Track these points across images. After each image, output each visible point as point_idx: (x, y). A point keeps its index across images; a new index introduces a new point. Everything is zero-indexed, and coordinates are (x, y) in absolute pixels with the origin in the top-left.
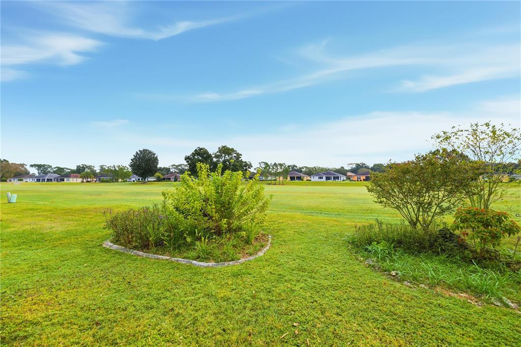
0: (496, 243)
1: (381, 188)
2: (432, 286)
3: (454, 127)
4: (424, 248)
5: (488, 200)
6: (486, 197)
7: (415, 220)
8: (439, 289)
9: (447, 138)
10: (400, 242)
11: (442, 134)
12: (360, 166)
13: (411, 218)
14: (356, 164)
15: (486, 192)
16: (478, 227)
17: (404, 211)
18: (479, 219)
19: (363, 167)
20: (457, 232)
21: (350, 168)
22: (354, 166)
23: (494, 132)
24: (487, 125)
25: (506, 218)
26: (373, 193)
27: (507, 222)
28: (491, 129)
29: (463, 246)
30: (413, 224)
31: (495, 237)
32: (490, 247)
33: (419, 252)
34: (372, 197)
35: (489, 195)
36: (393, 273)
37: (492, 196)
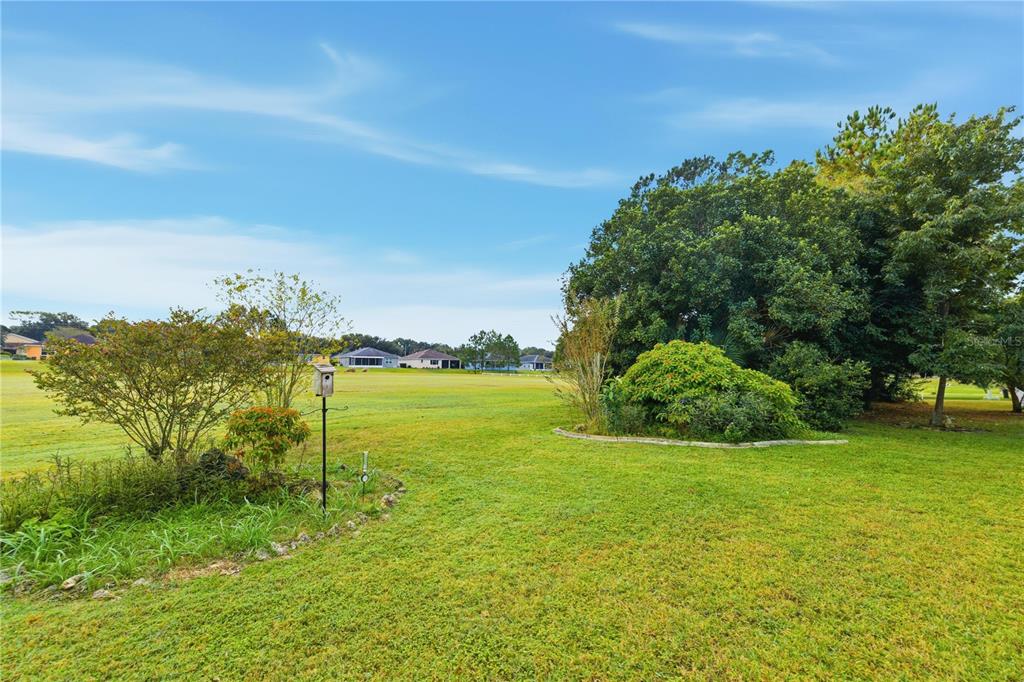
0: (280, 460)
1: (79, 377)
2: (158, 576)
3: (250, 271)
4: (170, 496)
5: (290, 391)
6: (287, 388)
7: (159, 442)
8: (173, 575)
9: (242, 287)
10: (111, 499)
11: (233, 279)
12: (57, 321)
13: (152, 439)
14: (44, 314)
15: (288, 379)
16: (260, 439)
17: (138, 426)
18: (262, 425)
19: (65, 324)
20: (231, 453)
21: (18, 324)
22: (36, 319)
23: (304, 292)
24: (296, 278)
25: (296, 418)
26: (51, 393)
27: (297, 423)
28: (300, 286)
29: (238, 475)
30: (155, 452)
31: (279, 450)
32: (272, 466)
33: (155, 510)
34: (49, 401)
35: (291, 386)
36: (70, 582)
37: (295, 386)
